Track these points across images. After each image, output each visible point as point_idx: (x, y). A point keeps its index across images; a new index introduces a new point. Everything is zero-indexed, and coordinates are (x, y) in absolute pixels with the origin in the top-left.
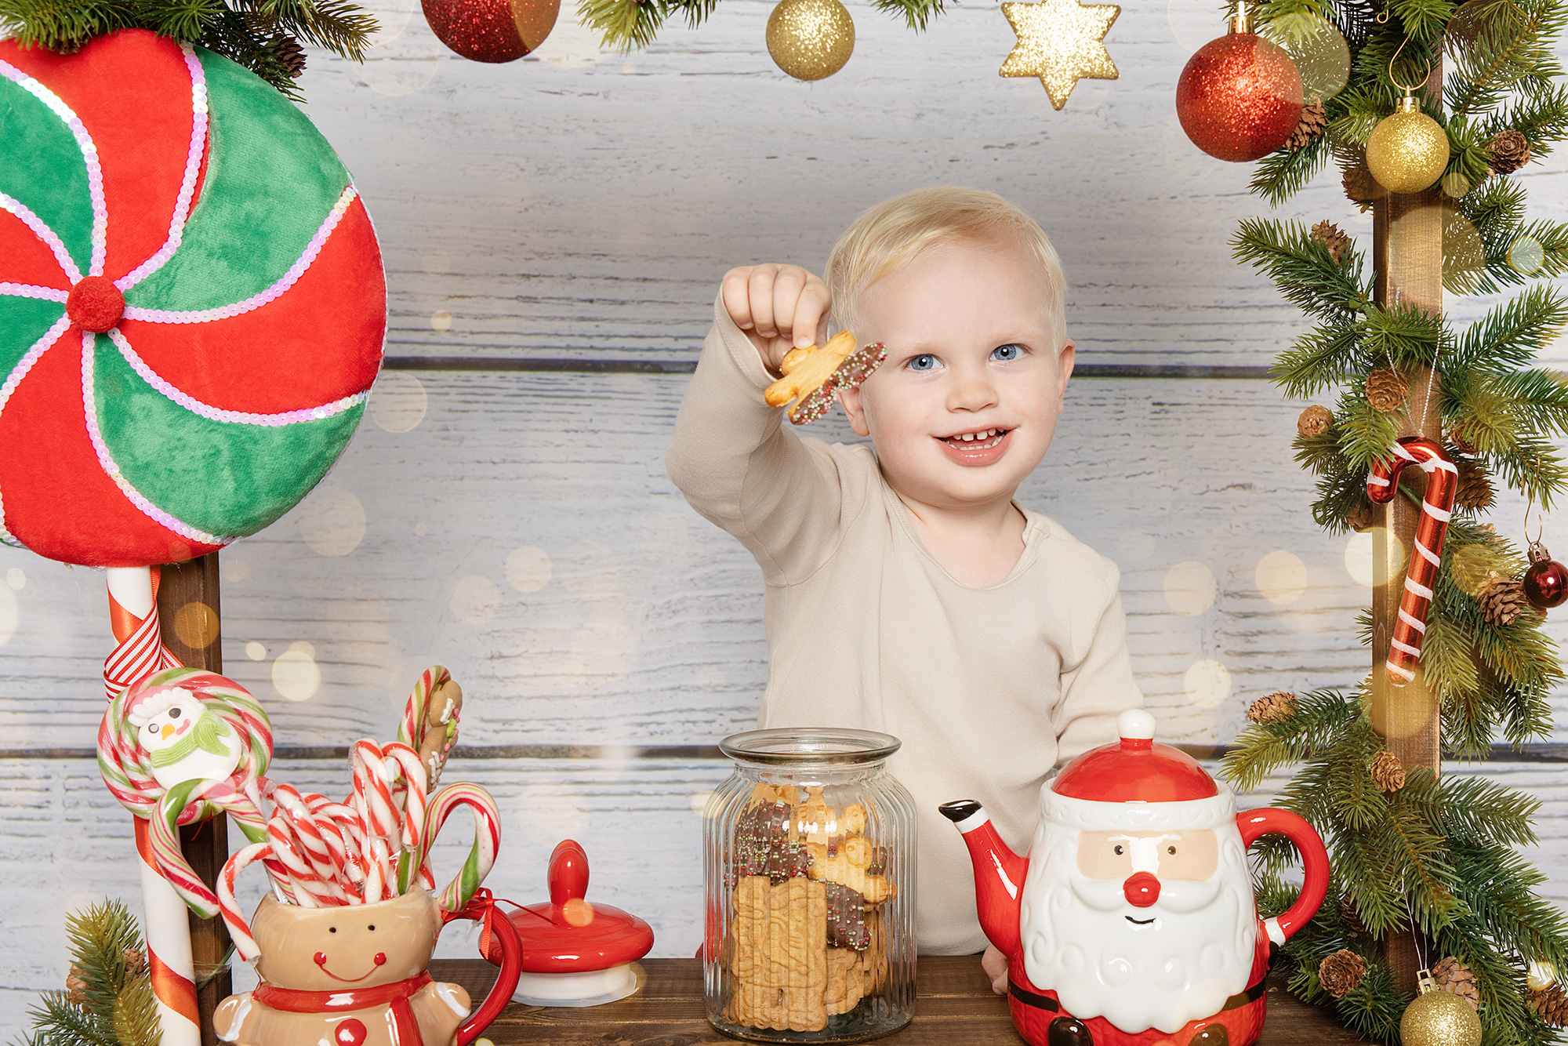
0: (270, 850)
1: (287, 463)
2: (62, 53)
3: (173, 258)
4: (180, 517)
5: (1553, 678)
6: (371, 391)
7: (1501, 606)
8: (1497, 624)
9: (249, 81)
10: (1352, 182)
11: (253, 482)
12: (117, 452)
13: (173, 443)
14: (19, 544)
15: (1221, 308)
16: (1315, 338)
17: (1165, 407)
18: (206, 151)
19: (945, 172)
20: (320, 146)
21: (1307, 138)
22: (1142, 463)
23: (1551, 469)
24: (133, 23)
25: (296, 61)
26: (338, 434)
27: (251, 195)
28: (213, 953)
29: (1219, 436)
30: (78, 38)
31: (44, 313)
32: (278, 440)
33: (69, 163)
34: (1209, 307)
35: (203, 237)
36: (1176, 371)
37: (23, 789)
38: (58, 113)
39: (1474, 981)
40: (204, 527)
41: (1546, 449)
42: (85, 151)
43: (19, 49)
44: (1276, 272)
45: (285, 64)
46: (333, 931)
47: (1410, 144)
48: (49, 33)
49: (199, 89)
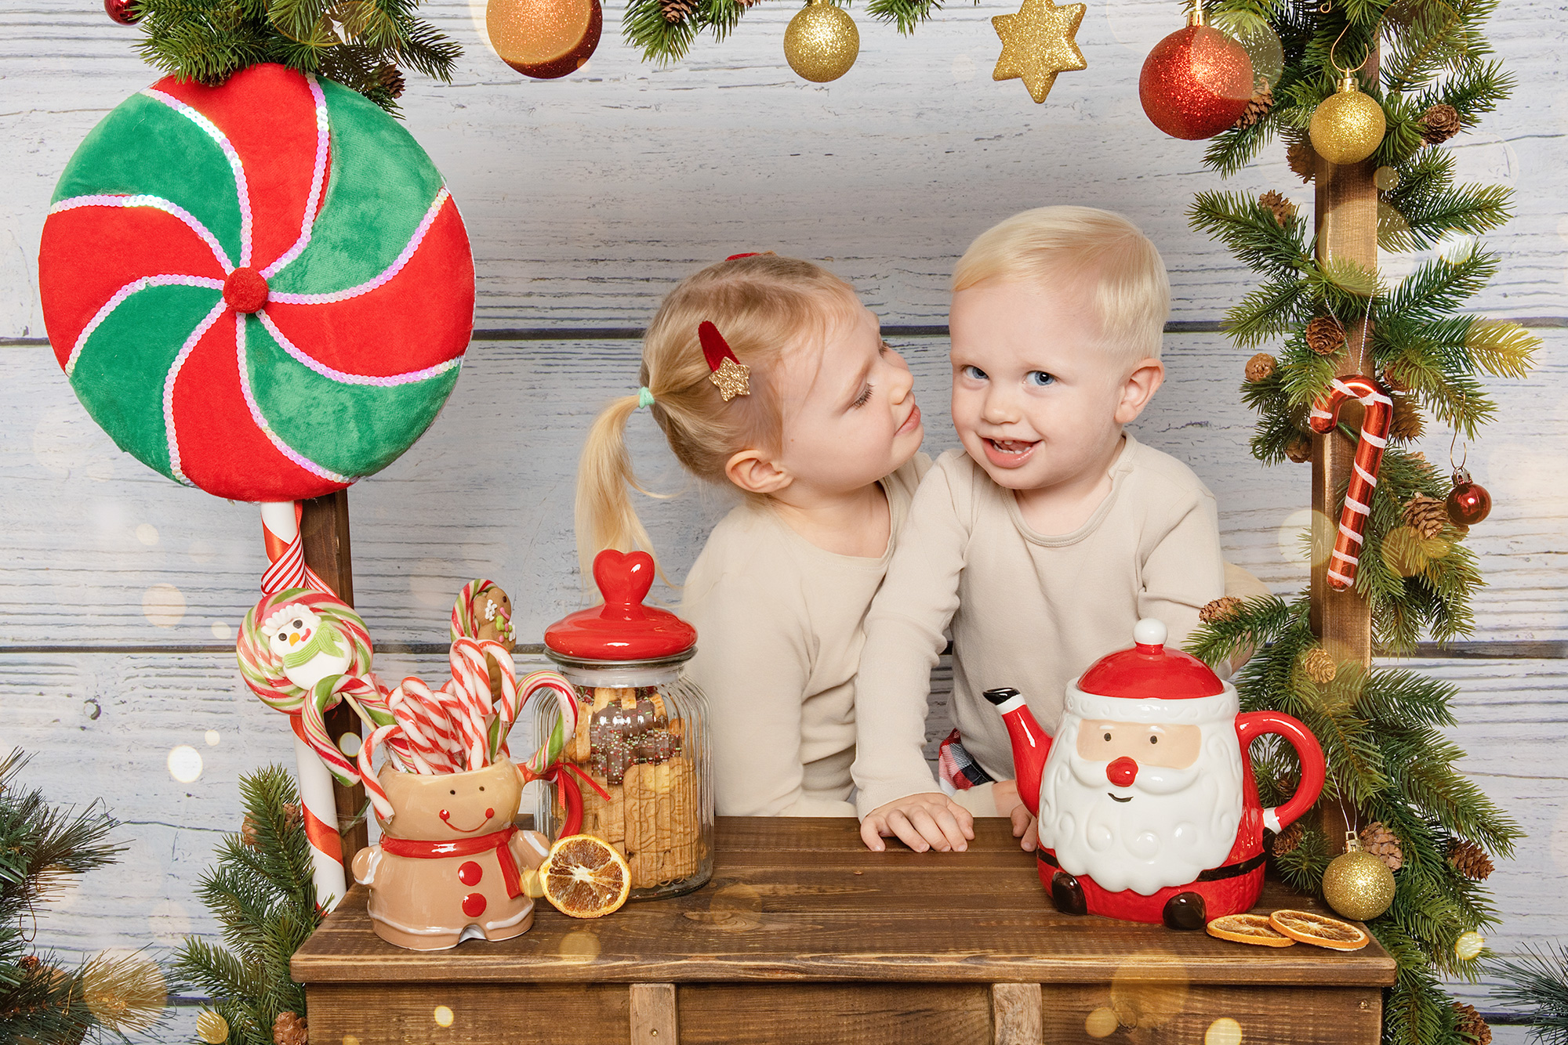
0: (399, 729)
1: (400, 416)
2: (211, 86)
3: (305, 251)
4: (316, 461)
5: (1473, 585)
6: (464, 356)
7: (1424, 523)
8: (1422, 538)
9: (361, 103)
10: (1295, 157)
11: (373, 432)
12: (266, 410)
13: (310, 402)
14: (193, 484)
16: (1261, 295)
18: (328, 162)
19: (942, 162)
20: (418, 155)
21: (1255, 117)
23: (1476, 403)
24: (266, 58)
25: (396, 85)
26: (440, 390)
27: (365, 197)
28: (352, 808)
30: (222, 73)
31: (206, 299)
32: (392, 398)
33: (220, 176)
35: (328, 233)
37: (215, 676)
38: (211, 134)
39: (1397, 842)
40: (335, 469)
41: (1471, 386)
42: (233, 165)
43: (177, 82)
44: (1228, 237)
45: (388, 88)
46: (453, 792)
47: (1348, 120)
48: (200, 70)
49: (321, 111)
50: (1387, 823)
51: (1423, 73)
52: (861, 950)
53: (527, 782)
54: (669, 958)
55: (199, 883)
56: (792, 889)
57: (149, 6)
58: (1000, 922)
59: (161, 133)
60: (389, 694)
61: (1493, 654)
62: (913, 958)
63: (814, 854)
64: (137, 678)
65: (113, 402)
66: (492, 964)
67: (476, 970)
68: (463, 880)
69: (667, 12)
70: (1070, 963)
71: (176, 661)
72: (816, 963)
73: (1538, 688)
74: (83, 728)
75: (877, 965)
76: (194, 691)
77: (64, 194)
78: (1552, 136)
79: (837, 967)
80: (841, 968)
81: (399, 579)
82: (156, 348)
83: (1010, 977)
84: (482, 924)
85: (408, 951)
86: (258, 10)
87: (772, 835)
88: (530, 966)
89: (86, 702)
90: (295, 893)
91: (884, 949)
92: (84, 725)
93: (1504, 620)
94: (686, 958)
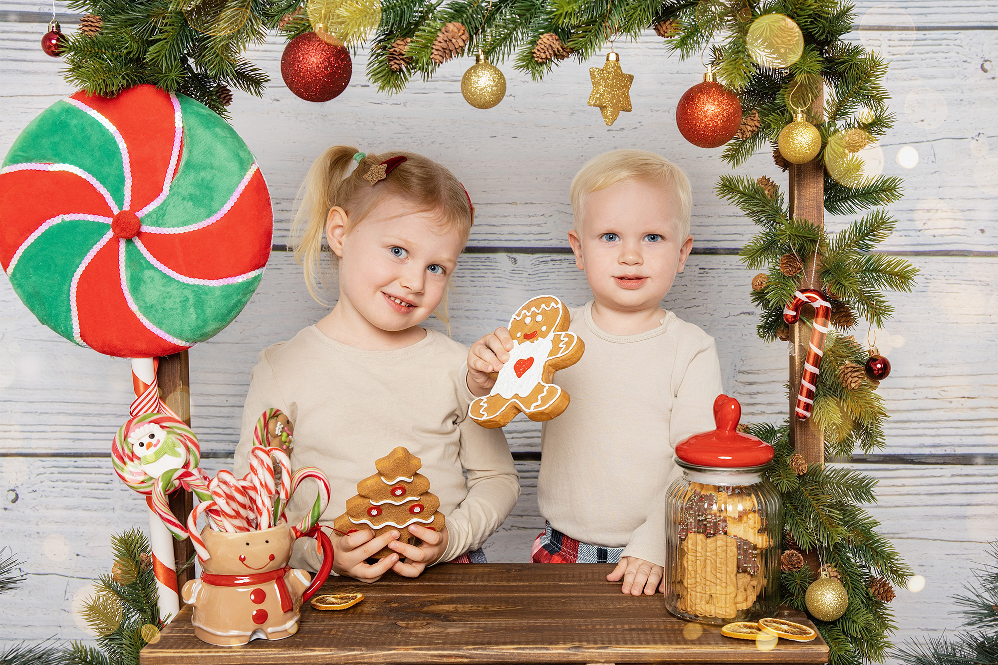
0: (215, 504)
1: (223, 305)
2: (108, 98)
3: (165, 201)
4: (168, 332)
5: (882, 417)
6: (265, 268)
7: (850, 379)
8: (849, 388)
9: (203, 111)
10: (777, 156)
11: (205, 314)
12: (136, 300)
13: (165, 295)
14: (87, 346)
15: (737, 216)
16: (761, 238)
17: (706, 270)
18: (181, 146)
19: (587, 144)
20: (239, 143)
21: (750, 133)
22: (694, 300)
23: (882, 307)
24: (144, 81)
25: (227, 98)
26: (249, 289)
27: (204, 168)
28: (185, 556)
29: (735, 286)
30: (116, 91)
31: (100, 229)
32: (218, 293)
33: (112, 153)
34: (730, 216)
35: (180, 190)
36: (713, 251)
37: (99, 474)
38: (107, 127)
39: (839, 577)
40: (180, 337)
41: (879, 296)
42: (120, 147)
43: (87, 96)
44: (738, 203)
45: (222, 100)
46: (248, 544)
47: (799, 138)
48: (101, 89)
49: (178, 115)
50: (834, 564)
51: (847, 110)
52: (505, 643)
53: (297, 538)
54: (384, 650)
55: (82, 607)
56: (468, 607)
57: (71, 49)
58: (594, 626)
59: (75, 126)
60: (210, 481)
61: (931, 462)
62: (536, 648)
63: (485, 586)
64: (45, 475)
65: (37, 293)
66: (271, 654)
67: (260, 658)
68: (253, 601)
69: (392, 65)
70: (633, 651)
71: (73, 463)
72: (476, 652)
73: (959, 484)
74: (6, 509)
75: (514, 653)
76: (84, 484)
77: (10, 161)
78: (960, 139)
79: (489, 654)
80: (492, 655)
81: (227, 408)
82: (67, 259)
83: (596, 660)
84: (264, 629)
85: (216, 647)
86: (140, 52)
87: (460, 574)
88: (295, 655)
89: (8, 491)
90: (145, 612)
91: (519, 643)
92: (6, 507)
93: (937, 441)
94: (394, 649)
